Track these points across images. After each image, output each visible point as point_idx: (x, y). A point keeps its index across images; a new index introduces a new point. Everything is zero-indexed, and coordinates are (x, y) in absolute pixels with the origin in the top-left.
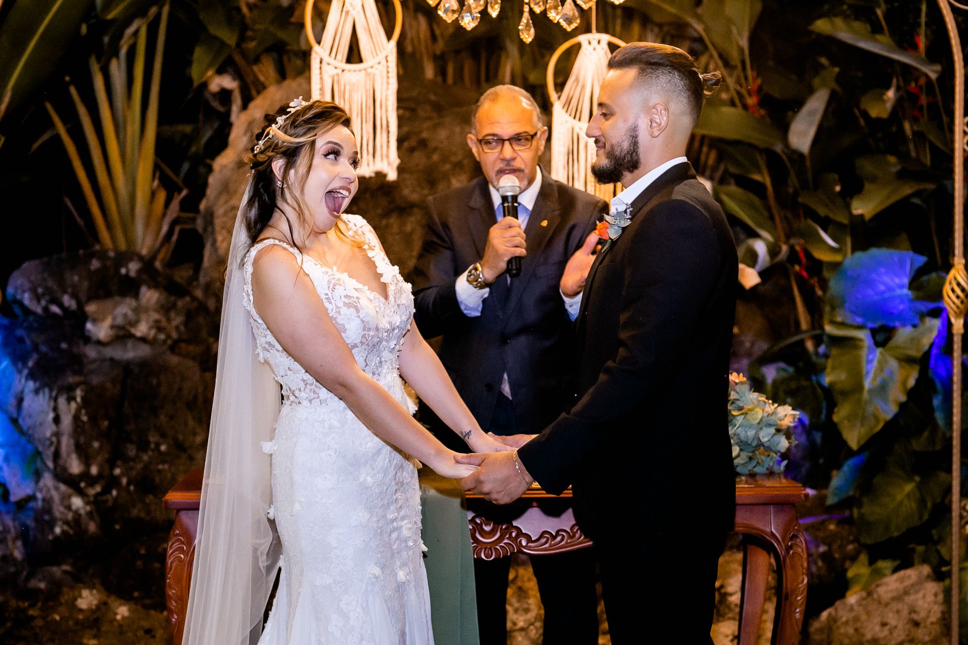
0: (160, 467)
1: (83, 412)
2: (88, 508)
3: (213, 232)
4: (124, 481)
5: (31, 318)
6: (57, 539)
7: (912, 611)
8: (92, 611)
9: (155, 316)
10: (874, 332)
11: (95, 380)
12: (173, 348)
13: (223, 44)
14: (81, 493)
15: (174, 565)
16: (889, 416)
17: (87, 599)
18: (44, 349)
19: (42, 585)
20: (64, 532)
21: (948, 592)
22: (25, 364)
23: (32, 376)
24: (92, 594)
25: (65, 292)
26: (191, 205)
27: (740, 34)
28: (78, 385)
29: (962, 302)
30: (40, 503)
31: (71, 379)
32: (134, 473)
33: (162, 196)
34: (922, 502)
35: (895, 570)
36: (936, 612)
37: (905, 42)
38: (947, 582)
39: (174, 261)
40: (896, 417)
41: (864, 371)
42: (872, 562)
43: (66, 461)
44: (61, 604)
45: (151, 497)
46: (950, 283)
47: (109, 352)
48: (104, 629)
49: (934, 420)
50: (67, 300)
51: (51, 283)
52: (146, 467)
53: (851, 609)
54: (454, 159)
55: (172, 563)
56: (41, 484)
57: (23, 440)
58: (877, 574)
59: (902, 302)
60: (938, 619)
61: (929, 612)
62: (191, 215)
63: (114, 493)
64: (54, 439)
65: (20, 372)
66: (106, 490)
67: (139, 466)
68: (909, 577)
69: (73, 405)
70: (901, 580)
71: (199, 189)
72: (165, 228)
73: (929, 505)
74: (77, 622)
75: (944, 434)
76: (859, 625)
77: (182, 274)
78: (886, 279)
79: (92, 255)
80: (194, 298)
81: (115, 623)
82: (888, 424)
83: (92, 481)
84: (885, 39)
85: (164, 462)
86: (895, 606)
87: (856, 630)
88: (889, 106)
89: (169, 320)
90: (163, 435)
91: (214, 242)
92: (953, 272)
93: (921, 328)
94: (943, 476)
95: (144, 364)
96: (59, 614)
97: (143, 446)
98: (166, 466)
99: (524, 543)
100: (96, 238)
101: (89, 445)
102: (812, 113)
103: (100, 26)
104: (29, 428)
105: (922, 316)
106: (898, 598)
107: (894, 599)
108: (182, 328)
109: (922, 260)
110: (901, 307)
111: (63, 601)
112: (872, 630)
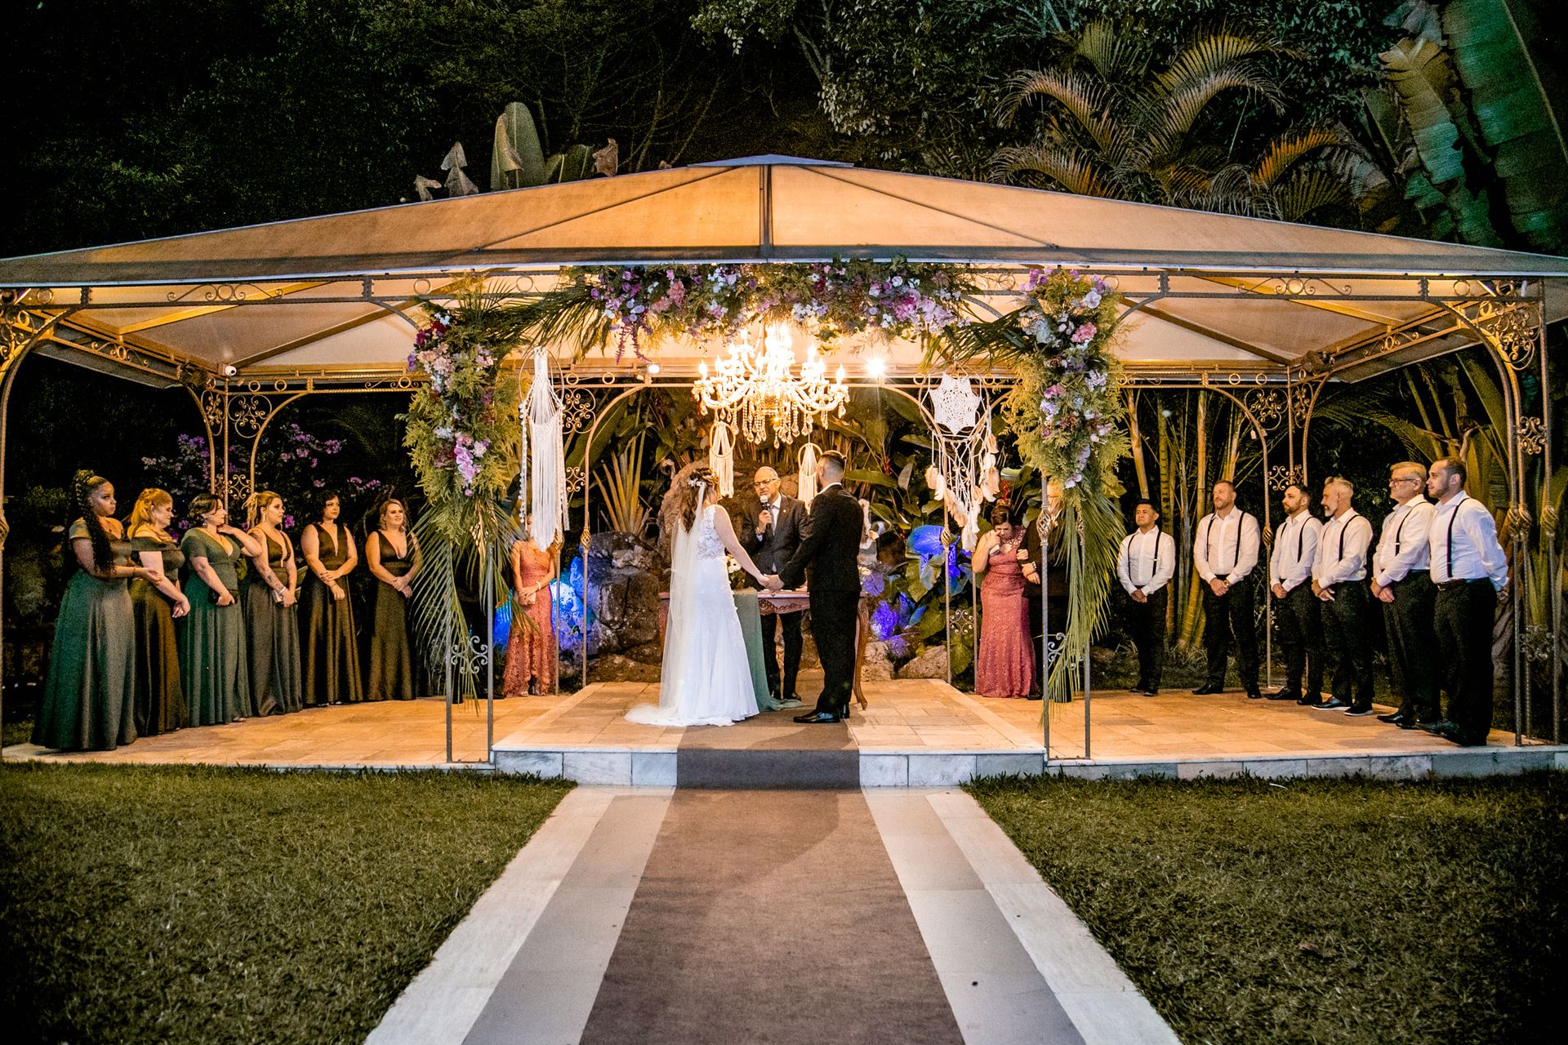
0: (642, 618)
1: (612, 595)
2: (613, 635)
4: (628, 624)
5: (590, 558)
7: (939, 662)
8: (620, 665)
9: (641, 558)
11: (617, 582)
12: (648, 571)
13: (668, 447)
14: (610, 629)
16: (930, 589)
17: (618, 660)
18: (595, 570)
20: (603, 645)
21: (953, 656)
22: (588, 577)
23: (591, 581)
24: (620, 659)
25: (603, 548)
26: (653, 514)
28: (609, 585)
30: (593, 633)
31: (607, 582)
32: (632, 621)
33: (642, 510)
35: (932, 649)
36: (947, 662)
38: (952, 651)
39: (647, 536)
40: (933, 589)
41: (920, 572)
42: (924, 646)
43: (604, 615)
44: (608, 662)
45: (639, 630)
47: (622, 572)
48: (625, 670)
50: (604, 552)
51: (597, 545)
52: (637, 618)
53: (916, 662)
56: (594, 625)
57: (586, 608)
58: (926, 649)
60: (948, 665)
61: (945, 662)
62: (653, 518)
63: (624, 628)
64: (600, 606)
66: (621, 627)
67: (634, 618)
68: (937, 650)
69: (608, 593)
70: (935, 651)
71: (657, 508)
72: (643, 523)
74: (614, 668)
76: (918, 668)
77: (650, 543)
78: (930, 536)
79: (613, 534)
81: (629, 668)
83: (615, 623)
86: (932, 661)
87: (917, 670)
89: (646, 559)
90: (644, 606)
95: (636, 576)
96: (607, 665)
97: (636, 610)
100: (614, 527)
101: (614, 609)
103: (618, 440)
104: (589, 603)
106: (933, 658)
107: (931, 658)
112: (923, 670)
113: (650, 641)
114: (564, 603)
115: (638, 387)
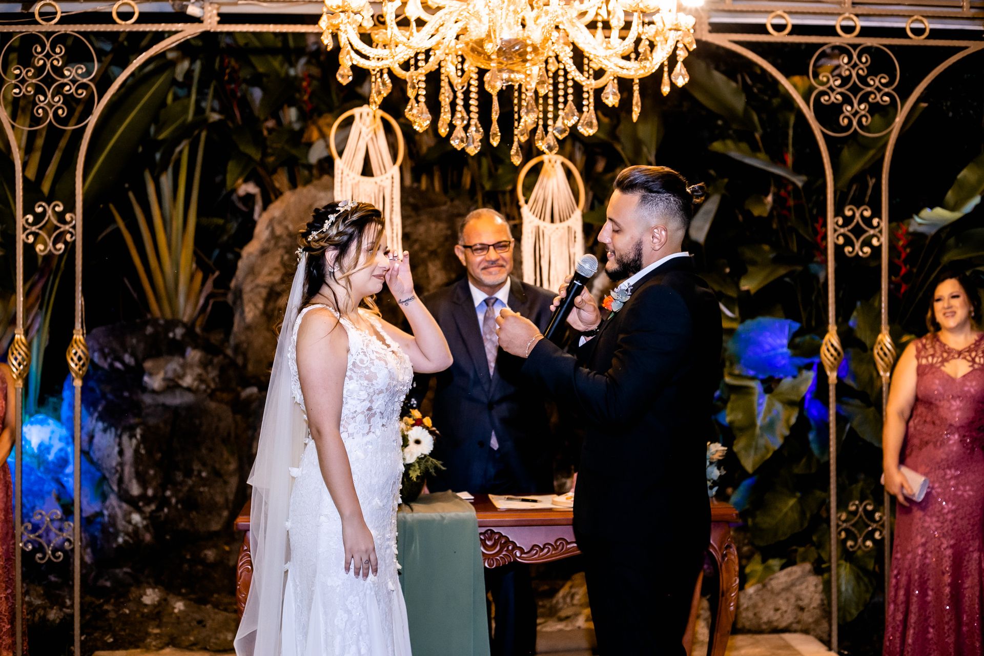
0: (202, 489)
1: (142, 446)
2: (145, 523)
3: (242, 304)
4: (174, 500)
5: (100, 372)
6: (119, 546)
7: (799, 598)
8: (155, 606)
9: (198, 371)
10: (763, 382)
11: (152, 421)
12: (212, 396)
13: (250, 159)
14: (139, 510)
15: (243, 574)
16: (776, 448)
17: (150, 597)
18: (110, 396)
19: (108, 584)
20: (125, 541)
21: (827, 585)
22: (95, 409)
23: (101, 418)
24: (154, 593)
25: (126, 351)
26: (223, 283)
27: (649, 152)
28: (137, 425)
29: (835, 359)
30: (106, 519)
31: (133, 421)
32: (181, 495)
33: (199, 276)
34: (803, 513)
35: (782, 568)
36: (817, 598)
37: (777, 158)
38: (826, 576)
39: (209, 327)
40: (782, 447)
41: (756, 412)
42: (764, 561)
43: (127, 485)
44: (130, 601)
45: (194, 513)
46: (826, 344)
47: (161, 399)
48: (165, 620)
49: (810, 450)
50: (127, 358)
51: (115, 345)
52: (191, 489)
53: (750, 598)
54: (430, 248)
55: (241, 573)
56: (108, 503)
57: (93, 469)
58: (769, 570)
59: (783, 358)
60: (819, 605)
61: (811, 599)
62: (222, 291)
63: (166, 510)
64: (119, 468)
65: (91, 415)
66: (159, 508)
67: (185, 489)
68: (795, 572)
69: (134, 441)
70: (789, 574)
71: (229, 269)
72: (202, 301)
73: (808, 515)
74: (143, 615)
75: (818, 461)
76: (757, 610)
77: (215, 338)
78: (770, 340)
79: (146, 323)
80: (226, 356)
81: (174, 616)
82: (776, 453)
83: (148, 501)
84: (762, 155)
85: (204, 486)
86: (784, 595)
87: (755, 614)
88: (768, 208)
89: (207, 373)
90: (204, 464)
91: (243, 312)
92: (827, 337)
93: (799, 379)
94: (819, 493)
95: (189, 408)
96: (128, 609)
97: (188, 473)
98: (206, 489)
99: (518, 554)
100: (147, 308)
101: (147, 473)
102: (707, 213)
103: (153, 145)
104: (98, 459)
105: (800, 369)
106: (787, 589)
107: (783, 590)
108: (217, 380)
109: (796, 326)
110: (783, 362)
111: (131, 598)
112: (768, 614)
113: (216, 534)
114: (51, 457)
115: (189, 31)
